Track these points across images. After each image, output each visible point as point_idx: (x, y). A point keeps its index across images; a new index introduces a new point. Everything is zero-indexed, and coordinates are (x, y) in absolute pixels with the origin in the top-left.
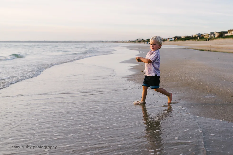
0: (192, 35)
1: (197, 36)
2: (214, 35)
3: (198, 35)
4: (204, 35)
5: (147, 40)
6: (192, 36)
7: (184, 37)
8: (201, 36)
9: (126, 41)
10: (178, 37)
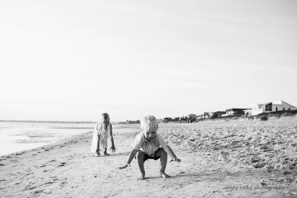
0: (183, 116)
1: (188, 117)
2: (209, 116)
3: (190, 116)
4: (197, 116)
5: (136, 122)
6: (184, 118)
7: (175, 119)
8: (193, 117)
9: (116, 122)
10: (168, 119)
